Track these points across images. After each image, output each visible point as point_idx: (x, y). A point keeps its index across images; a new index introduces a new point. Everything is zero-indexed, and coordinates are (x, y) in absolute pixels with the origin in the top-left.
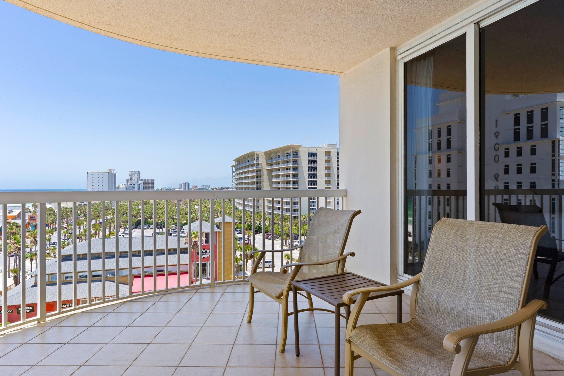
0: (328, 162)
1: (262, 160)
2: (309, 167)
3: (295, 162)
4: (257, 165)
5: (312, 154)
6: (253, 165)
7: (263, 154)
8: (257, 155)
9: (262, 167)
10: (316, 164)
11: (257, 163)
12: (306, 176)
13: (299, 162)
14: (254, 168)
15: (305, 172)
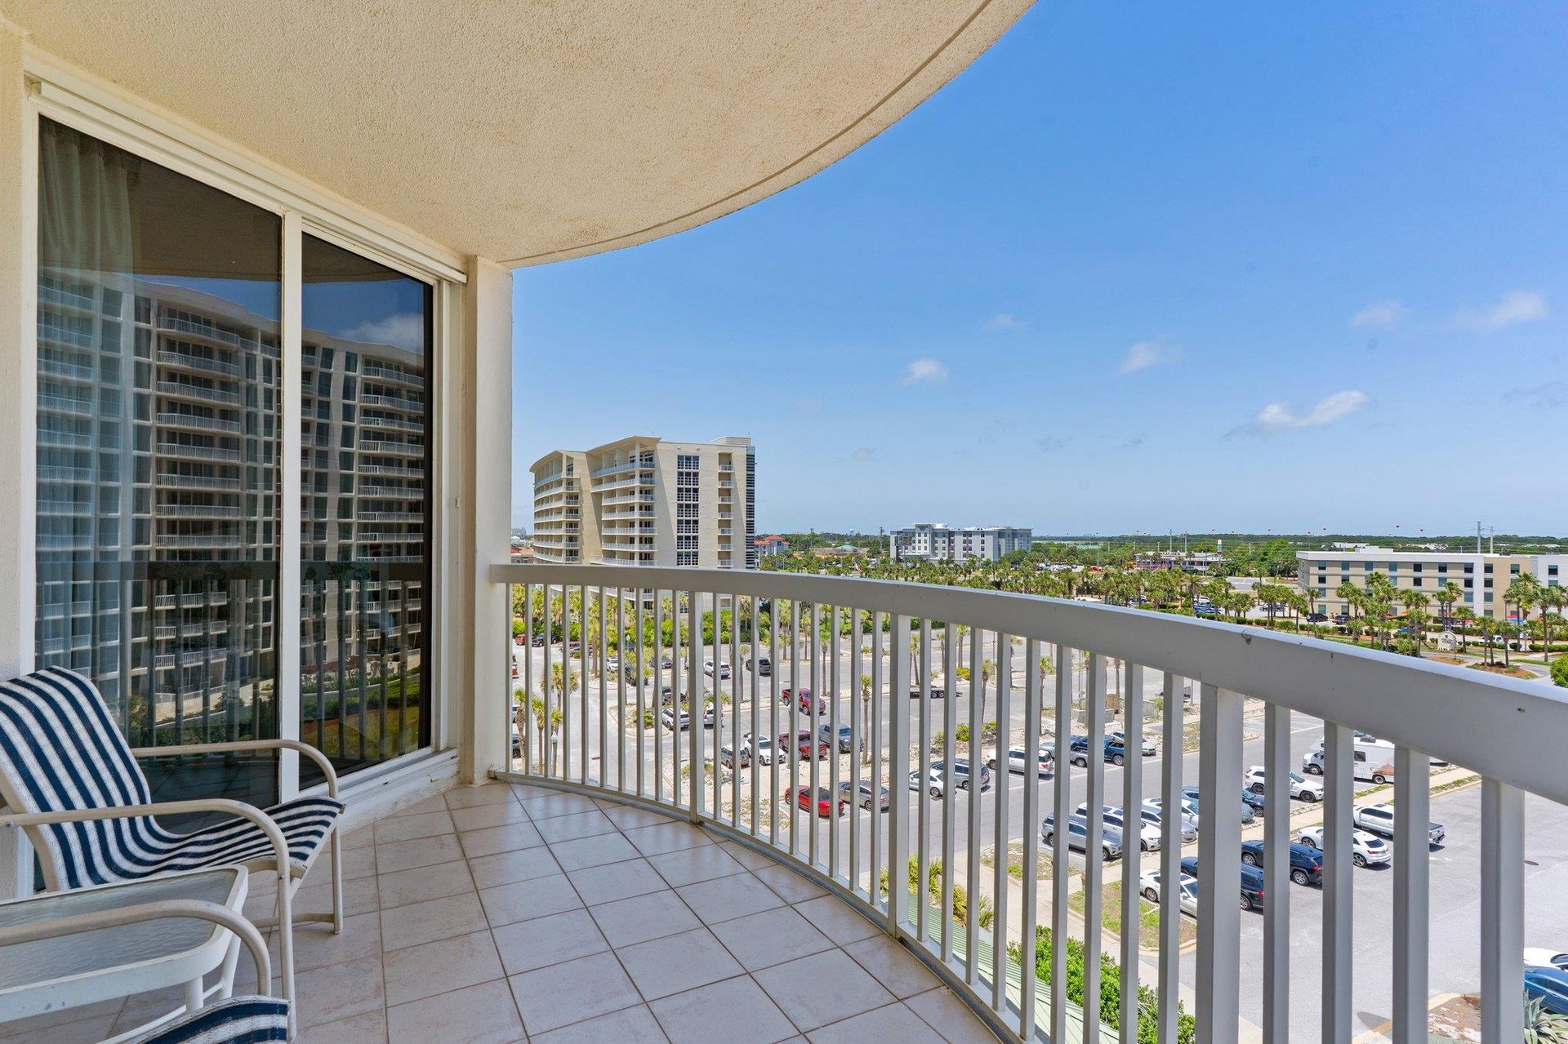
0: (725, 477)
1: (581, 472)
2: (680, 490)
3: (647, 476)
4: (570, 483)
5: (688, 458)
6: (559, 483)
7: (584, 457)
8: (569, 458)
9: (580, 489)
10: (696, 482)
11: (567, 479)
12: (673, 510)
13: (656, 477)
14: (562, 490)
15: (669, 501)
